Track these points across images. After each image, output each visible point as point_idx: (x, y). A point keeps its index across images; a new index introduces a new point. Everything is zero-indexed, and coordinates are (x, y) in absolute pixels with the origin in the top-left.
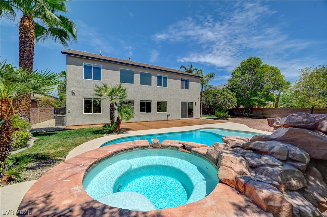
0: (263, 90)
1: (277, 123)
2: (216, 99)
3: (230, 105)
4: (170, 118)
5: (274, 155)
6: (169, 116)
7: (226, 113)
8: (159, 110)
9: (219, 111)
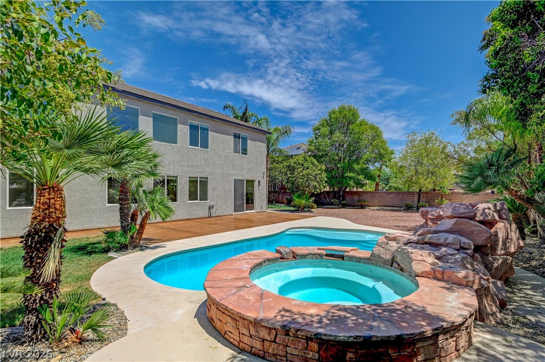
0: (361, 162)
1: (433, 215)
2: (293, 176)
3: (317, 186)
4: (214, 212)
5: (449, 245)
6: (213, 208)
7: (311, 201)
8: (193, 196)
9: (300, 196)
